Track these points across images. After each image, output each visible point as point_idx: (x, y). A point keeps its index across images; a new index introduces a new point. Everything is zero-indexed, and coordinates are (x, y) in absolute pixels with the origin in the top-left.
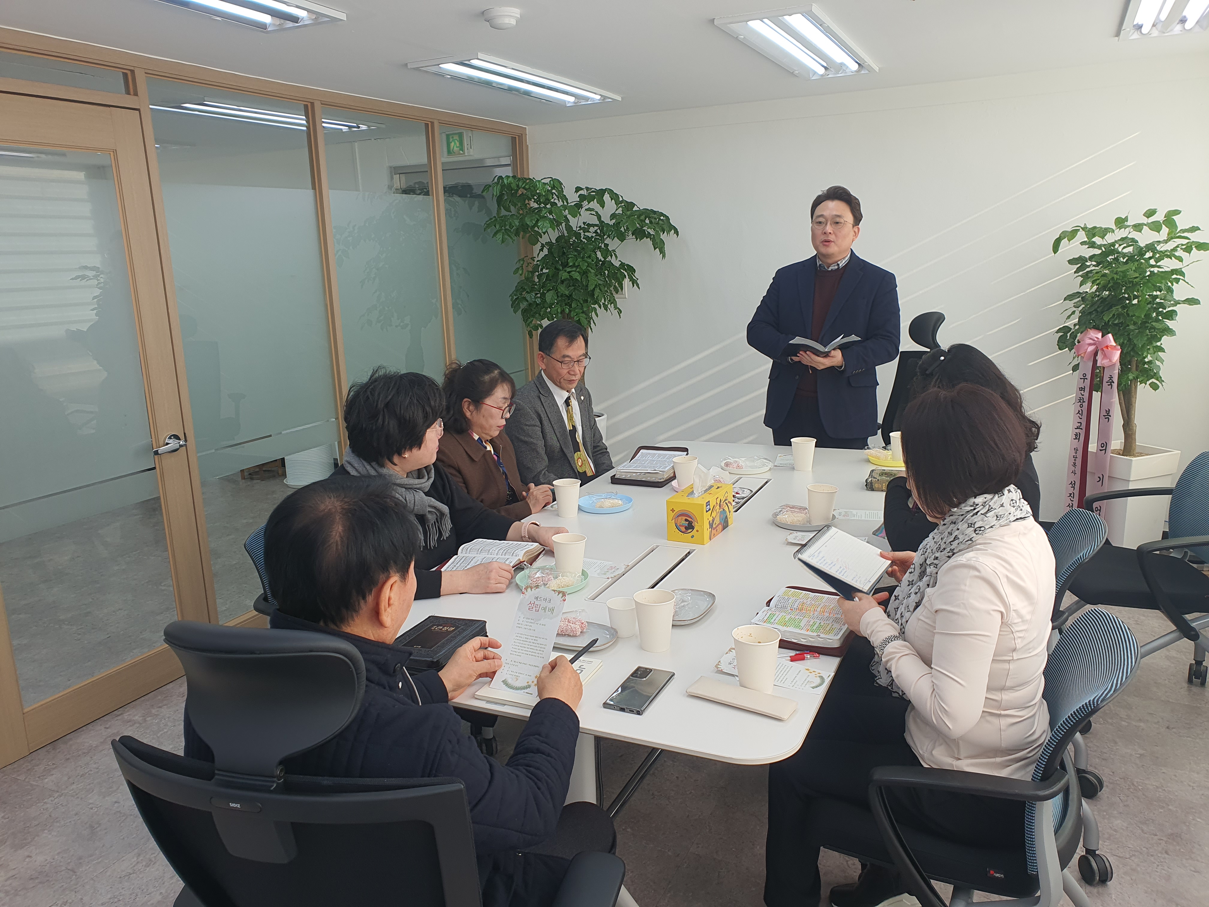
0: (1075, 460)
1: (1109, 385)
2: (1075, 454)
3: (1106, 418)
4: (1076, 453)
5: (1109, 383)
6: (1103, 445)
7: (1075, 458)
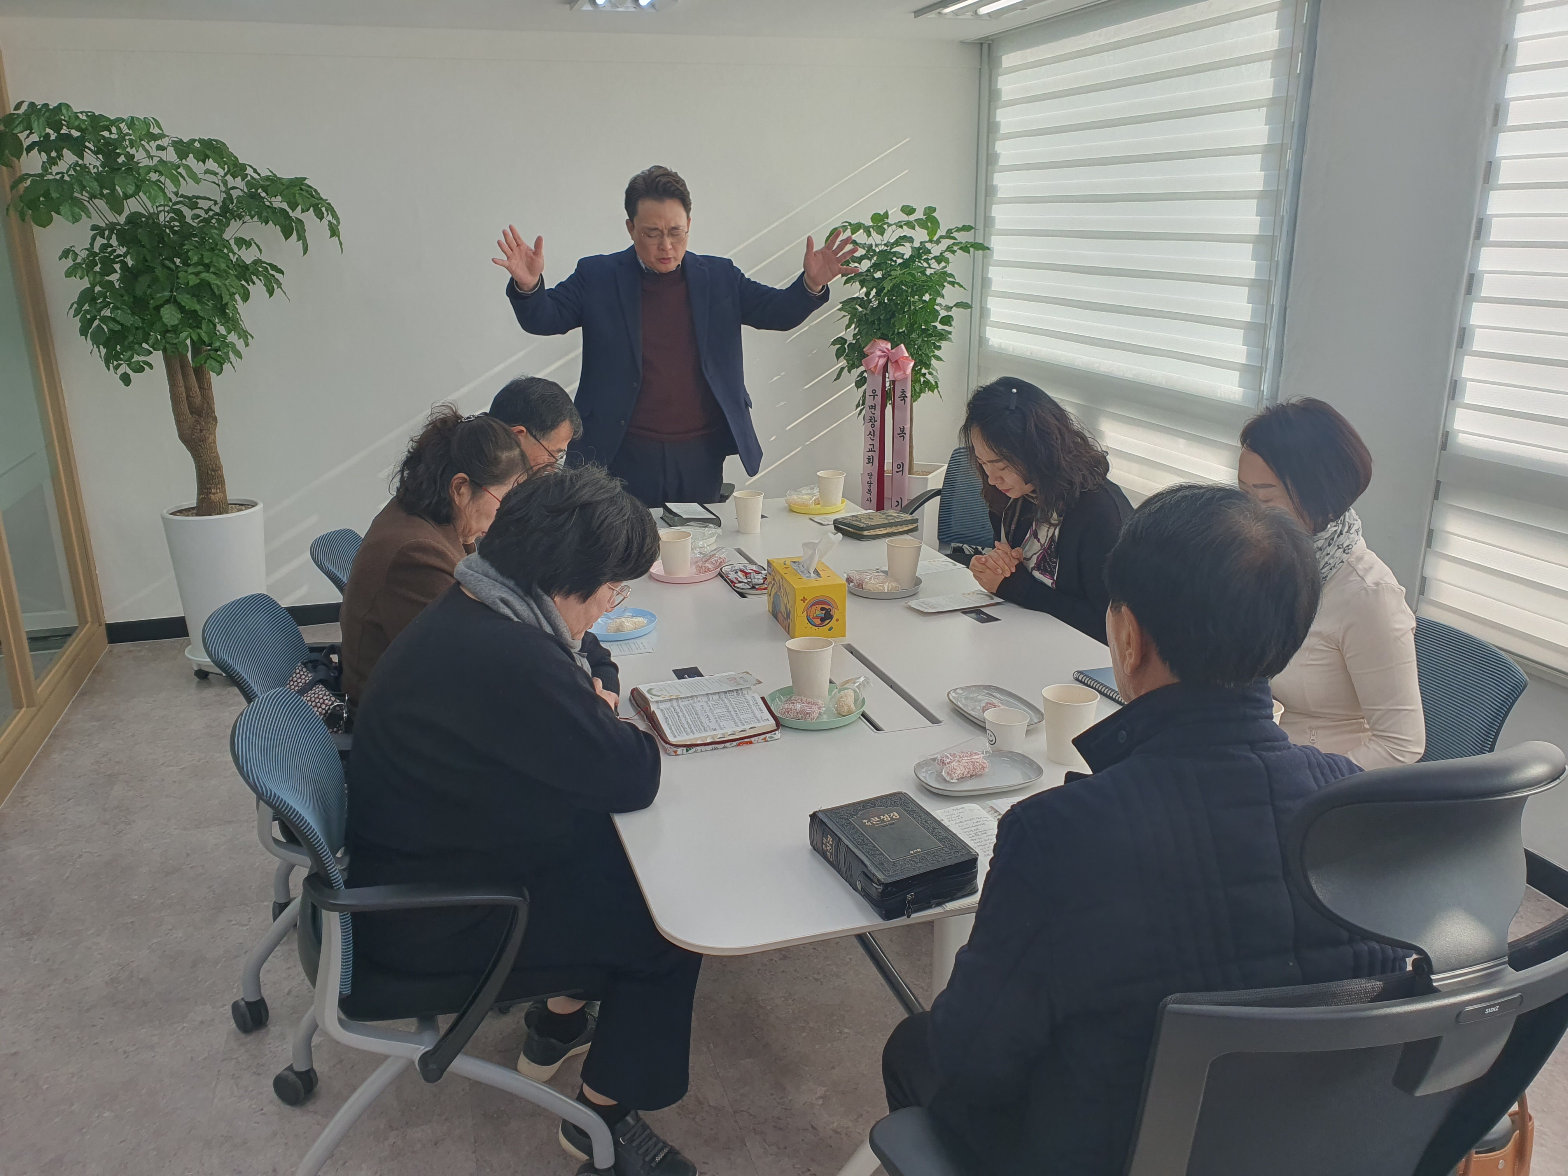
0: (870, 486)
1: (901, 400)
2: (869, 480)
3: (900, 437)
4: (870, 478)
5: (902, 398)
6: (899, 466)
7: (870, 483)
